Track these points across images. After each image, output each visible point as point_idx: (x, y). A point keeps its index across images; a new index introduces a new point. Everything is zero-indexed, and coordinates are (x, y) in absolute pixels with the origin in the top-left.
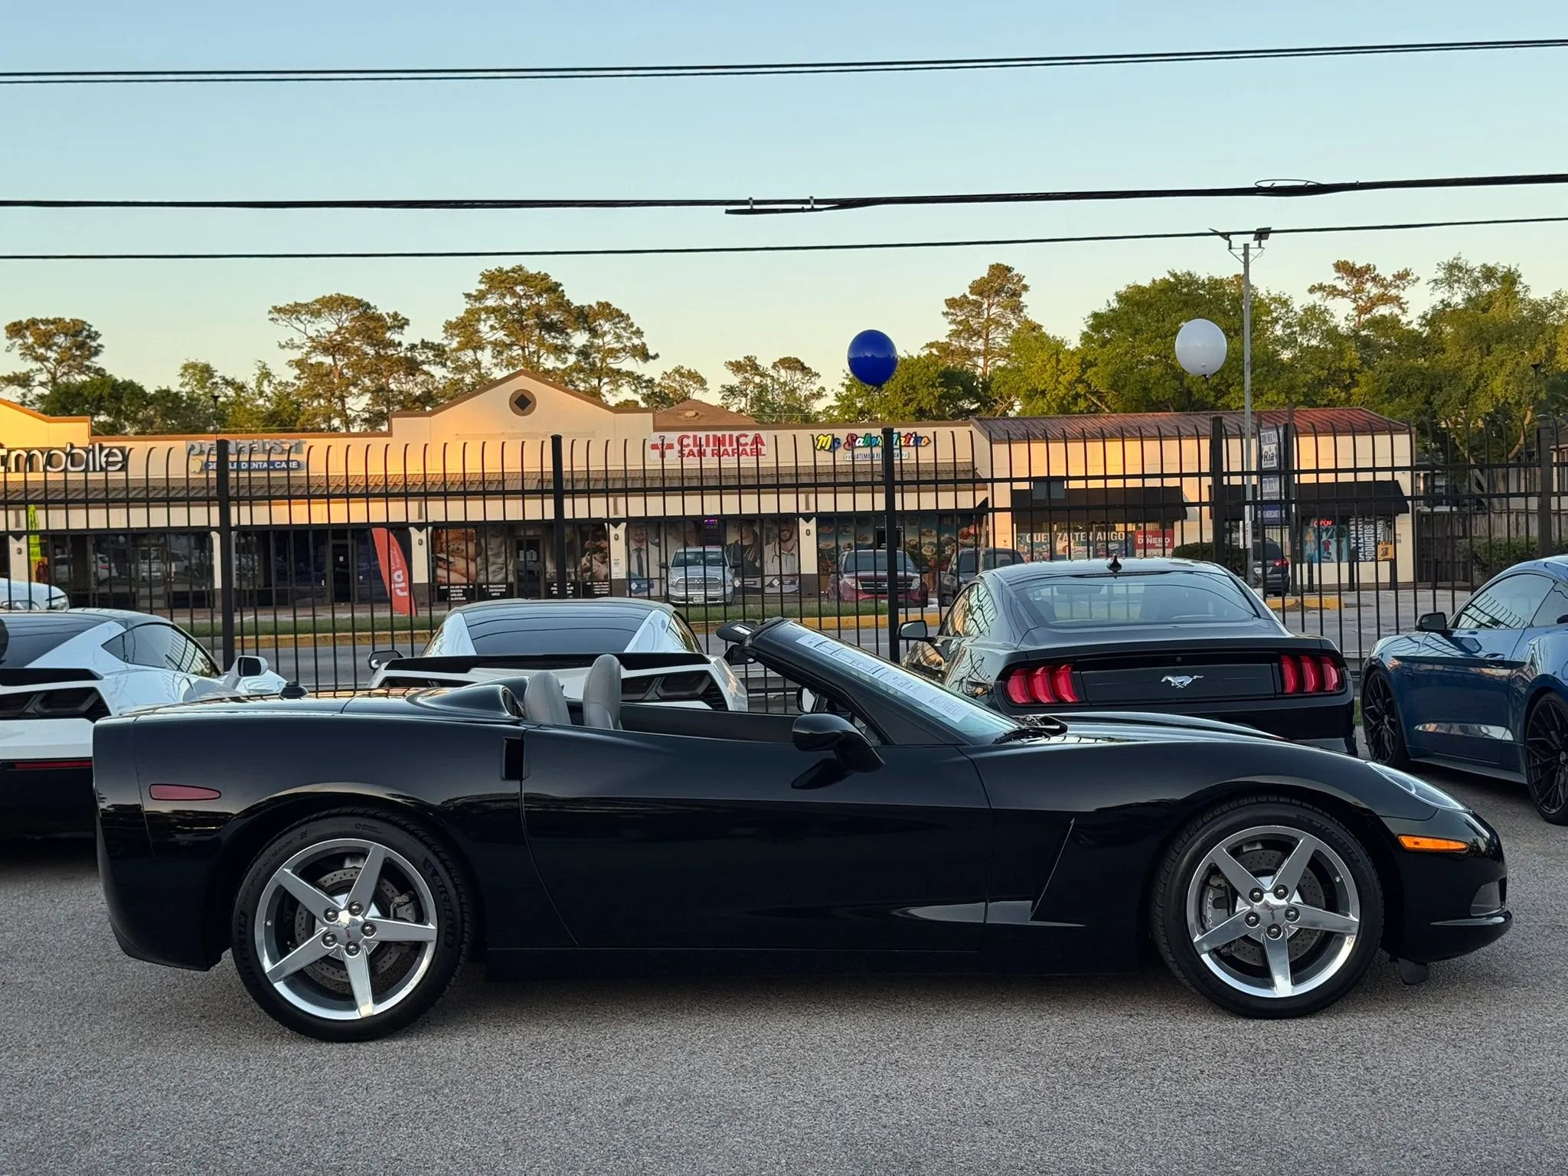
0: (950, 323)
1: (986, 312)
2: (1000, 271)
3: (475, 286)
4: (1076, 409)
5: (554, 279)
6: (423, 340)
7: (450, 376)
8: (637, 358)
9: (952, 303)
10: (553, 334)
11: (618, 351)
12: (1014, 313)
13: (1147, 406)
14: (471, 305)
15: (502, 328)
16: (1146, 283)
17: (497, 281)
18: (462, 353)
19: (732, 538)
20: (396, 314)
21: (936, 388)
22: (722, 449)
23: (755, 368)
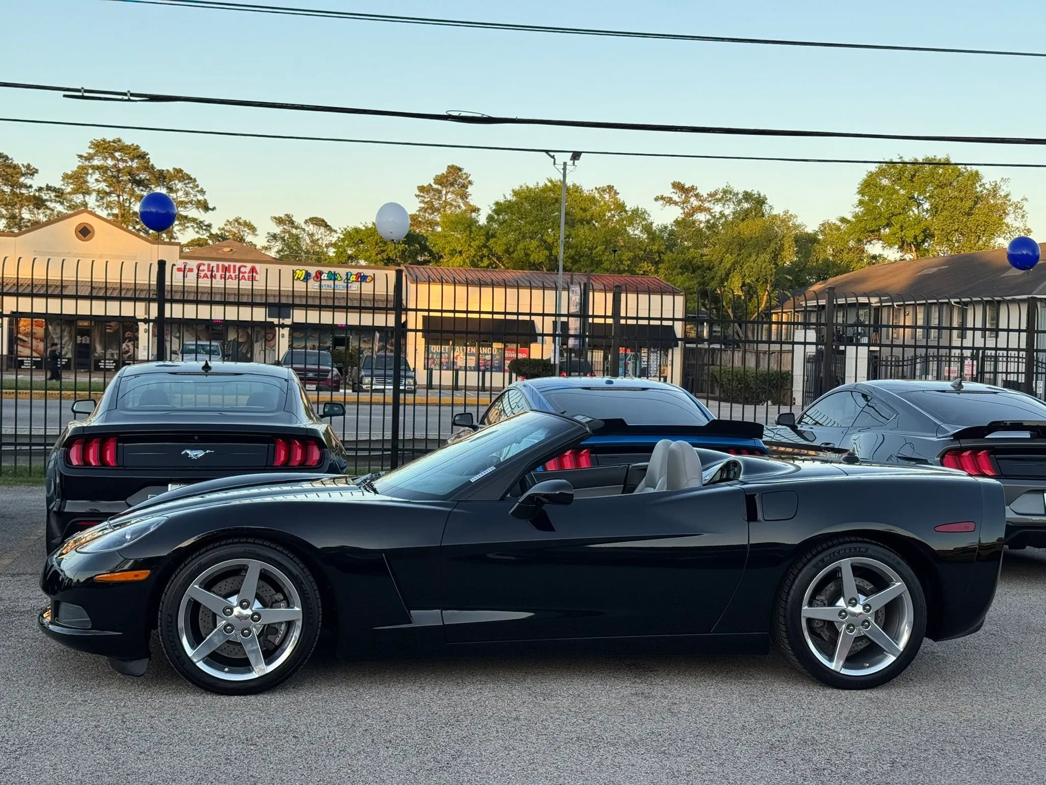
0: (420, 202)
1: (444, 197)
2: (455, 170)
3: (86, 151)
4: (482, 265)
5: (143, 149)
6: (47, 185)
7: (65, 211)
8: (200, 209)
9: (421, 189)
10: (141, 188)
11: (187, 203)
12: (462, 199)
13: (529, 266)
14: (82, 163)
15: (105, 181)
16: (532, 185)
17: (103, 148)
18: (75, 196)
19: (232, 336)
20: (29, 165)
21: (401, 244)
22: (228, 274)
23: (292, 222)
